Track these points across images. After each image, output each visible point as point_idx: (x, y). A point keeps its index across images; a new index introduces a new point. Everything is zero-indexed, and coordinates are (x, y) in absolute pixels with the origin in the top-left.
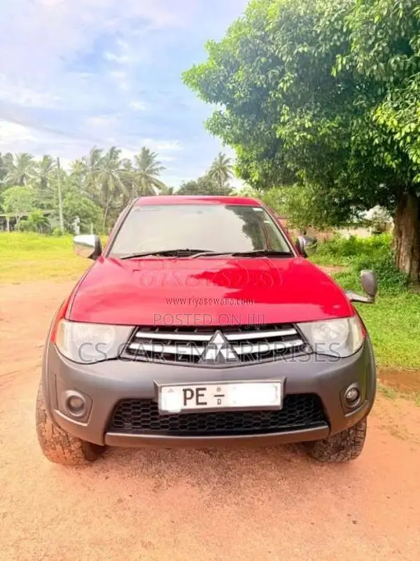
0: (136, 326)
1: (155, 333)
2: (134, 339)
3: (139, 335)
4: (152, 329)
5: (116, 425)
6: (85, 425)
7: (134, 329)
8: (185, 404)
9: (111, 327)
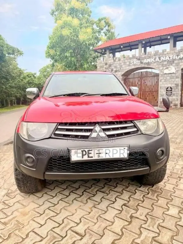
0: (58, 123)
1: (67, 126)
2: (57, 129)
3: (59, 127)
4: (66, 124)
5: (50, 169)
6: (34, 169)
7: (57, 124)
8: (83, 158)
9: (46, 124)
